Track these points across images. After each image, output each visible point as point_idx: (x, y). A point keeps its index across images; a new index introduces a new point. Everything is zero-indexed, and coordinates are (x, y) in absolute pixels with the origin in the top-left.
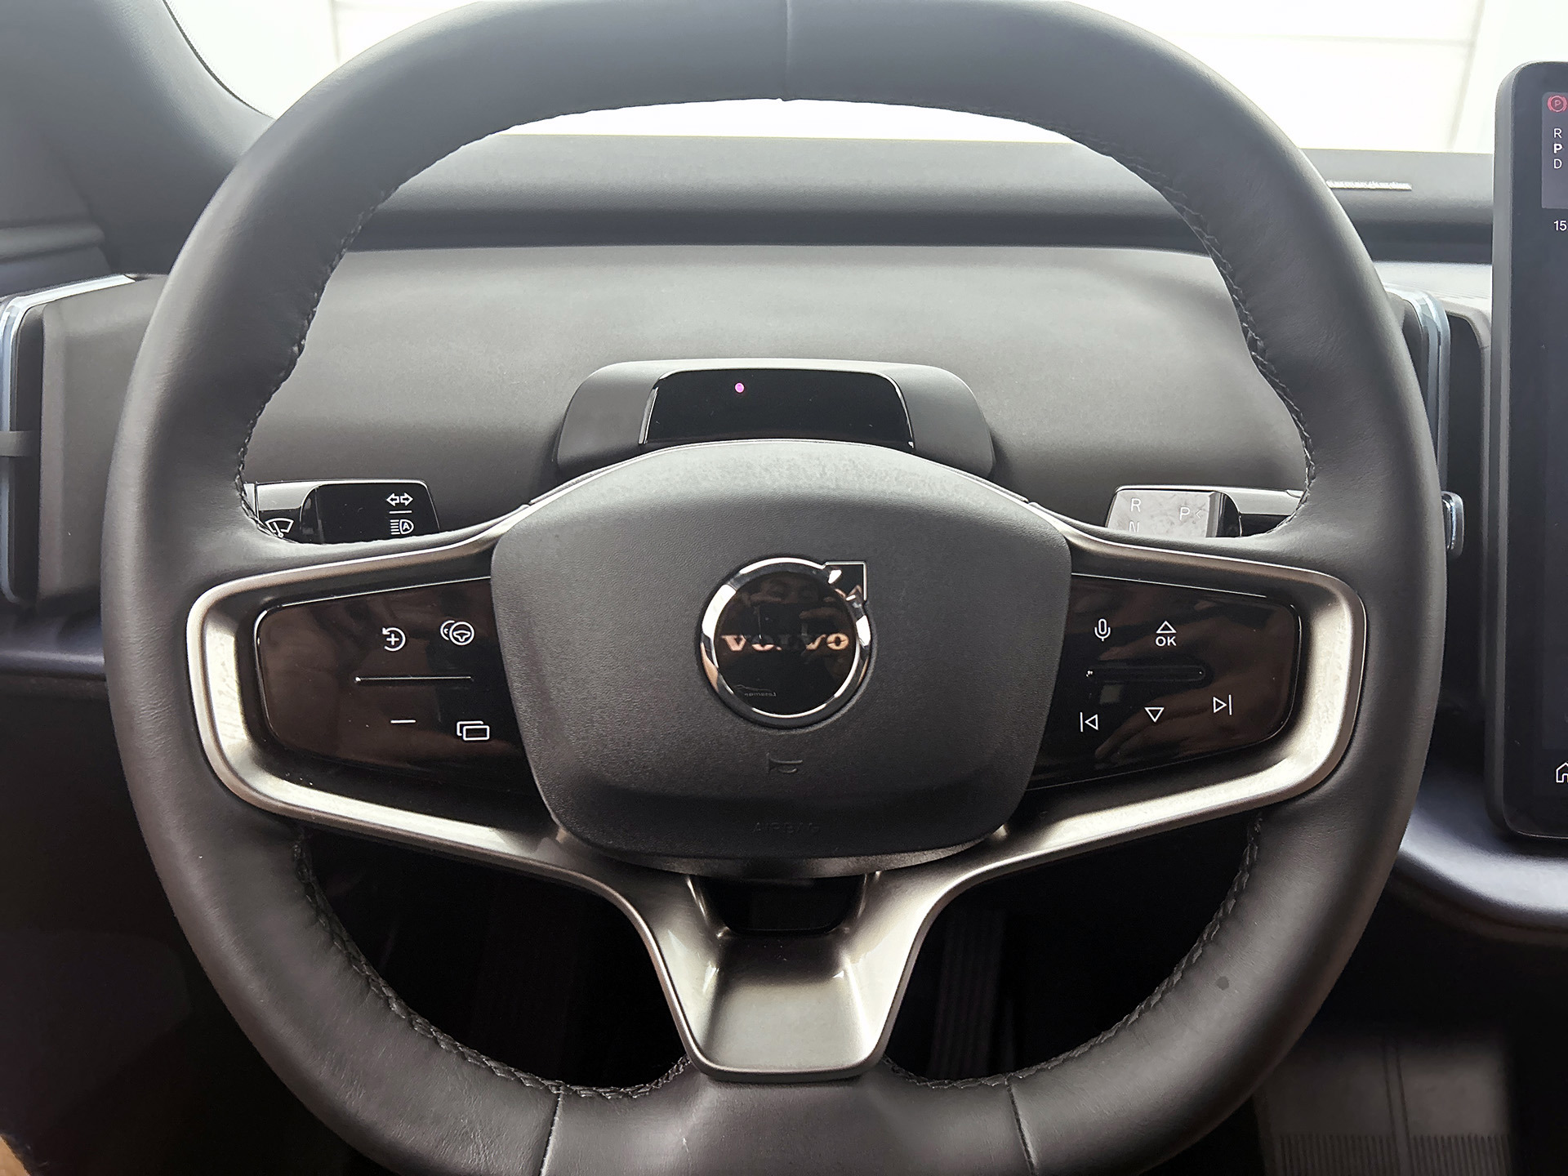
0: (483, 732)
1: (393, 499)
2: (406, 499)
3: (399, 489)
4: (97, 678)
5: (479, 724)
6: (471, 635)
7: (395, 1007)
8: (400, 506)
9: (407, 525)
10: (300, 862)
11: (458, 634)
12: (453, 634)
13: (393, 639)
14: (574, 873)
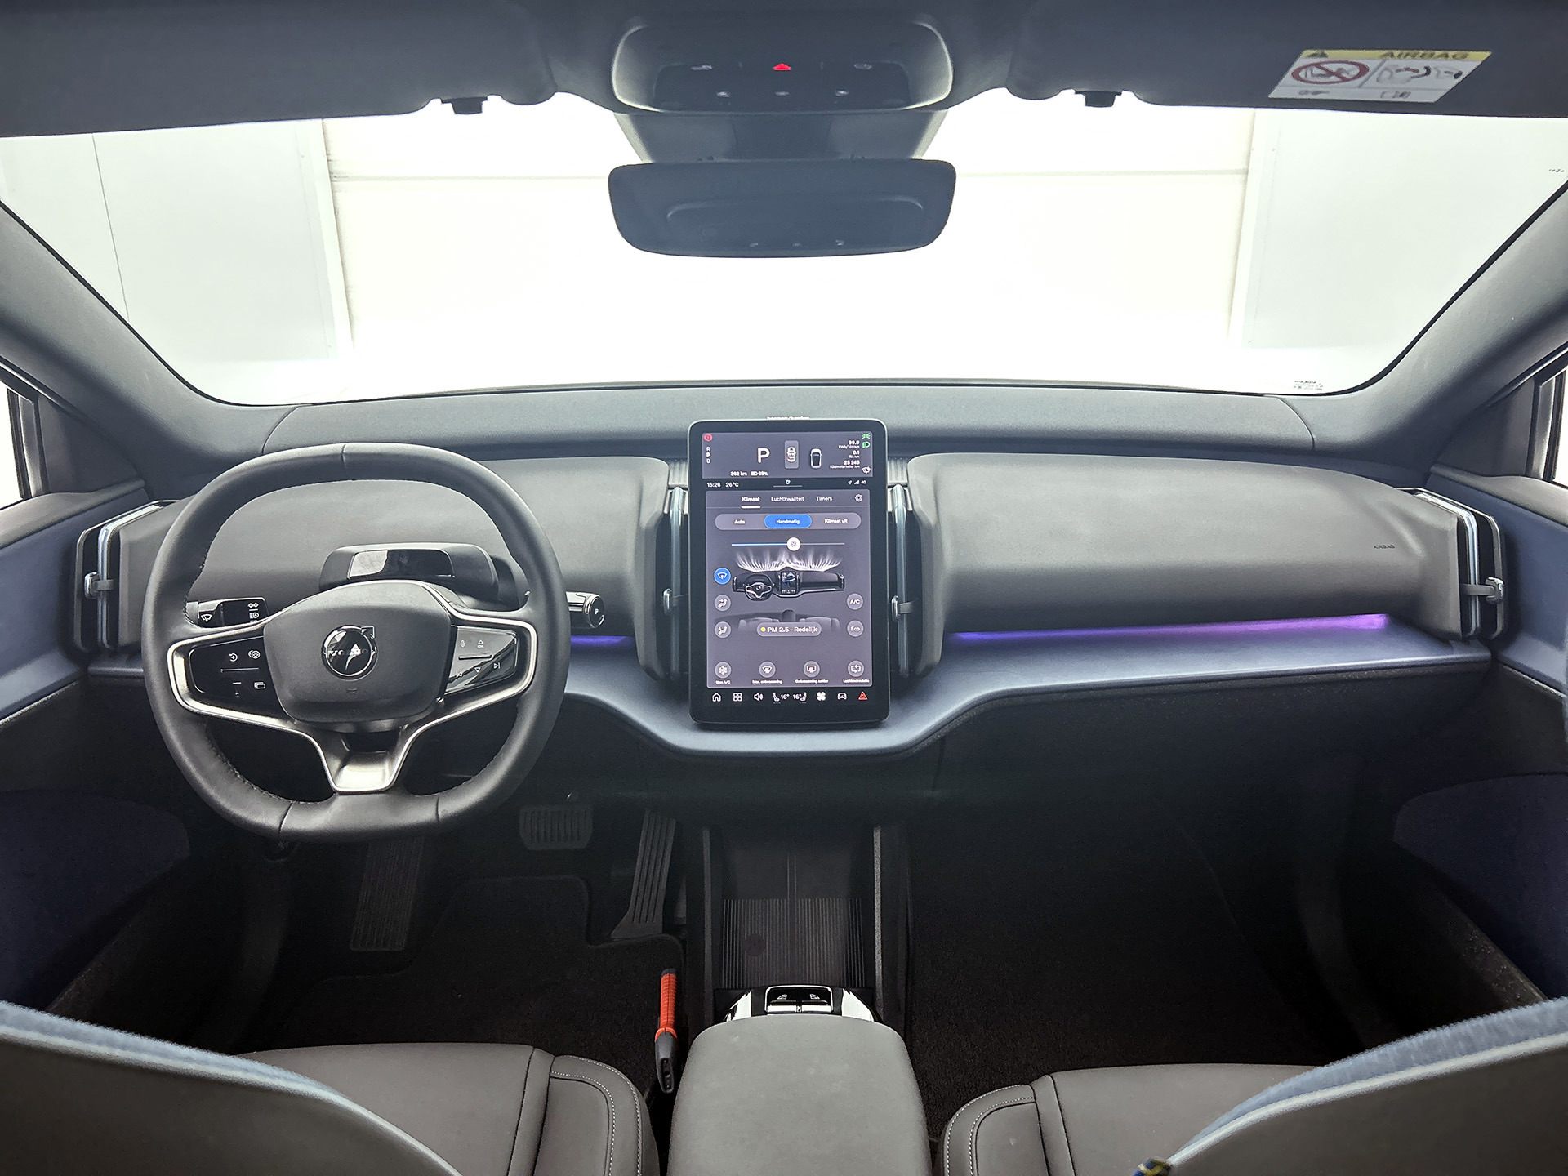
0: (263, 686)
1: (251, 605)
2: (255, 605)
3: (253, 601)
4: (141, 677)
5: (262, 683)
6: (259, 655)
7: (239, 776)
8: (253, 608)
9: (256, 615)
10: (206, 731)
11: (255, 655)
12: (253, 655)
13: (233, 657)
14: (297, 732)
